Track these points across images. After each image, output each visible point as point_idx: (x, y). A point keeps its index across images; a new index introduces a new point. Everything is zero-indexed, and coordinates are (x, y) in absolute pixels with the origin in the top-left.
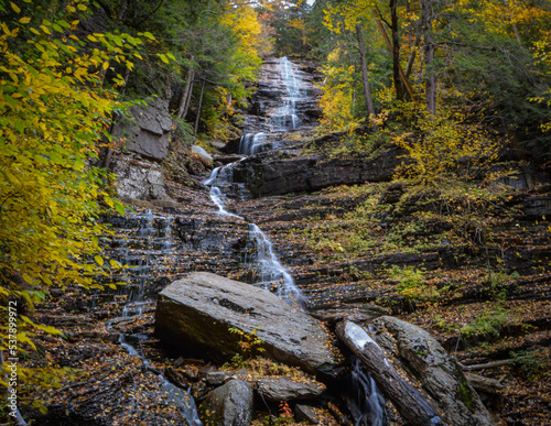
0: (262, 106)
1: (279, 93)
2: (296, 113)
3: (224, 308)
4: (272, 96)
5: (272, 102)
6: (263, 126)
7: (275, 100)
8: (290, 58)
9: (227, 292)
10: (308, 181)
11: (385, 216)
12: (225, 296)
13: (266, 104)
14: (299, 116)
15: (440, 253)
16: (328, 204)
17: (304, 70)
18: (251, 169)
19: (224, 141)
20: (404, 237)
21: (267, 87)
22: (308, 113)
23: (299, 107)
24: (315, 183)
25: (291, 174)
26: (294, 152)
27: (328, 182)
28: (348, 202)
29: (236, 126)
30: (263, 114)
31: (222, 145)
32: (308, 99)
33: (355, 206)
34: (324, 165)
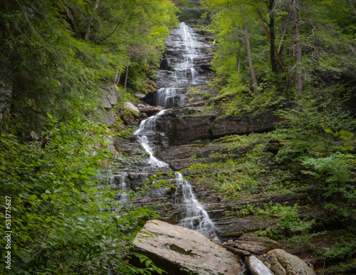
0: (169, 62)
1: (180, 52)
2: (194, 67)
3: (174, 252)
4: (176, 55)
5: (176, 59)
6: (170, 78)
7: (178, 57)
8: (187, 23)
9: (173, 237)
10: (210, 131)
11: (267, 162)
12: (172, 241)
13: (171, 60)
14: (196, 69)
15: (309, 193)
16: (227, 152)
17: (197, 32)
18: (169, 122)
19: (144, 93)
20: (283, 182)
21: (171, 47)
22: (202, 67)
23: (196, 62)
24: (215, 133)
25: (197, 126)
26: (199, 108)
27: (225, 132)
28: (241, 150)
29: (151, 79)
30: (170, 69)
31: (143, 96)
32: (202, 56)
33: (245, 153)
34: (221, 120)
